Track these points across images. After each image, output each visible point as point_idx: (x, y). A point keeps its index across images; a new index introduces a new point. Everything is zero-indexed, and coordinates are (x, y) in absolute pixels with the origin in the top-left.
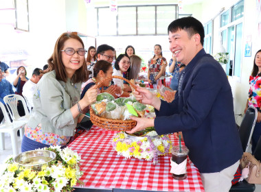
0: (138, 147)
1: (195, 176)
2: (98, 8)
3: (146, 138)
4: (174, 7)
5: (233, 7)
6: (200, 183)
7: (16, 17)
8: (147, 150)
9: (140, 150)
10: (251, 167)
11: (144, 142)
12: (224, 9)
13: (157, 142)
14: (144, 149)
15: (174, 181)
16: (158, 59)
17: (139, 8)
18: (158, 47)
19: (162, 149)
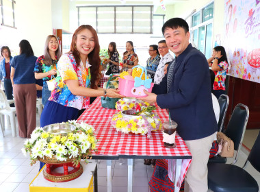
0: (135, 124)
1: (182, 146)
2: (79, 7)
3: (141, 117)
4: (149, 8)
5: (203, 9)
6: (188, 150)
7: (2, 14)
8: (143, 126)
9: (137, 126)
10: (223, 144)
11: (140, 120)
12: (195, 11)
13: (150, 120)
14: (140, 125)
15: (166, 149)
16: (129, 55)
17: (117, 8)
18: (129, 44)
19: (154, 125)
